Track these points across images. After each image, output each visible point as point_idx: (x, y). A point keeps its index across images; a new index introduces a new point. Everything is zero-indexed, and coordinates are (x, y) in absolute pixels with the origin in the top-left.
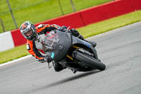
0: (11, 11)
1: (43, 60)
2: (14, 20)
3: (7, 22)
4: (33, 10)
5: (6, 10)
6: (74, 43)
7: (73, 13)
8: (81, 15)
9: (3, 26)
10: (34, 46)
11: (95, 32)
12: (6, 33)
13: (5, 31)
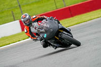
0: (20, 6)
1: (37, 39)
3: (16, 14)
4: (35, 5)
5: (16, 5)
7: (64, 8)
9: (13, 16)
10: (30, 30)
11: (79, 21)
12: (16, 21)
13: (15, 20)
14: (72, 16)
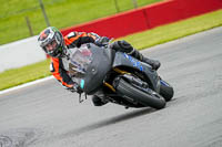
0: (42, 6)
2: (46, 19)
5: (35, 5)
6: (115, 65)
7: (133, 10)
8: (145, 12)
9: (30, 28)
10: (61, 66)
13: (32, 35)
14: (150, 27)
